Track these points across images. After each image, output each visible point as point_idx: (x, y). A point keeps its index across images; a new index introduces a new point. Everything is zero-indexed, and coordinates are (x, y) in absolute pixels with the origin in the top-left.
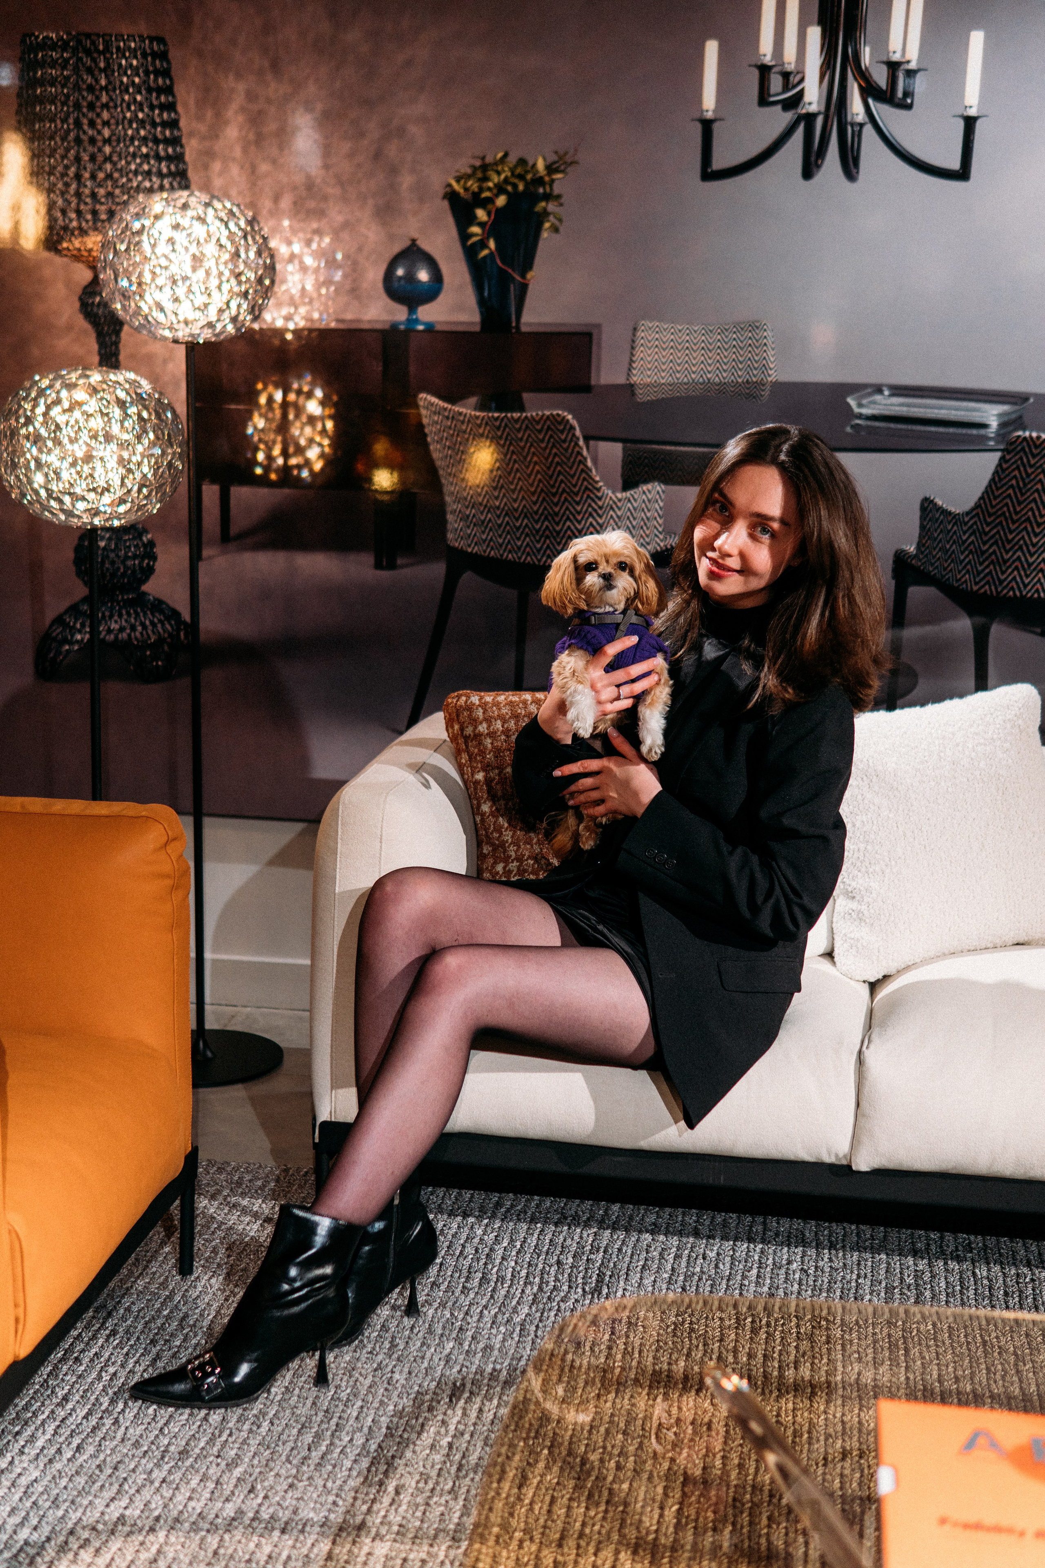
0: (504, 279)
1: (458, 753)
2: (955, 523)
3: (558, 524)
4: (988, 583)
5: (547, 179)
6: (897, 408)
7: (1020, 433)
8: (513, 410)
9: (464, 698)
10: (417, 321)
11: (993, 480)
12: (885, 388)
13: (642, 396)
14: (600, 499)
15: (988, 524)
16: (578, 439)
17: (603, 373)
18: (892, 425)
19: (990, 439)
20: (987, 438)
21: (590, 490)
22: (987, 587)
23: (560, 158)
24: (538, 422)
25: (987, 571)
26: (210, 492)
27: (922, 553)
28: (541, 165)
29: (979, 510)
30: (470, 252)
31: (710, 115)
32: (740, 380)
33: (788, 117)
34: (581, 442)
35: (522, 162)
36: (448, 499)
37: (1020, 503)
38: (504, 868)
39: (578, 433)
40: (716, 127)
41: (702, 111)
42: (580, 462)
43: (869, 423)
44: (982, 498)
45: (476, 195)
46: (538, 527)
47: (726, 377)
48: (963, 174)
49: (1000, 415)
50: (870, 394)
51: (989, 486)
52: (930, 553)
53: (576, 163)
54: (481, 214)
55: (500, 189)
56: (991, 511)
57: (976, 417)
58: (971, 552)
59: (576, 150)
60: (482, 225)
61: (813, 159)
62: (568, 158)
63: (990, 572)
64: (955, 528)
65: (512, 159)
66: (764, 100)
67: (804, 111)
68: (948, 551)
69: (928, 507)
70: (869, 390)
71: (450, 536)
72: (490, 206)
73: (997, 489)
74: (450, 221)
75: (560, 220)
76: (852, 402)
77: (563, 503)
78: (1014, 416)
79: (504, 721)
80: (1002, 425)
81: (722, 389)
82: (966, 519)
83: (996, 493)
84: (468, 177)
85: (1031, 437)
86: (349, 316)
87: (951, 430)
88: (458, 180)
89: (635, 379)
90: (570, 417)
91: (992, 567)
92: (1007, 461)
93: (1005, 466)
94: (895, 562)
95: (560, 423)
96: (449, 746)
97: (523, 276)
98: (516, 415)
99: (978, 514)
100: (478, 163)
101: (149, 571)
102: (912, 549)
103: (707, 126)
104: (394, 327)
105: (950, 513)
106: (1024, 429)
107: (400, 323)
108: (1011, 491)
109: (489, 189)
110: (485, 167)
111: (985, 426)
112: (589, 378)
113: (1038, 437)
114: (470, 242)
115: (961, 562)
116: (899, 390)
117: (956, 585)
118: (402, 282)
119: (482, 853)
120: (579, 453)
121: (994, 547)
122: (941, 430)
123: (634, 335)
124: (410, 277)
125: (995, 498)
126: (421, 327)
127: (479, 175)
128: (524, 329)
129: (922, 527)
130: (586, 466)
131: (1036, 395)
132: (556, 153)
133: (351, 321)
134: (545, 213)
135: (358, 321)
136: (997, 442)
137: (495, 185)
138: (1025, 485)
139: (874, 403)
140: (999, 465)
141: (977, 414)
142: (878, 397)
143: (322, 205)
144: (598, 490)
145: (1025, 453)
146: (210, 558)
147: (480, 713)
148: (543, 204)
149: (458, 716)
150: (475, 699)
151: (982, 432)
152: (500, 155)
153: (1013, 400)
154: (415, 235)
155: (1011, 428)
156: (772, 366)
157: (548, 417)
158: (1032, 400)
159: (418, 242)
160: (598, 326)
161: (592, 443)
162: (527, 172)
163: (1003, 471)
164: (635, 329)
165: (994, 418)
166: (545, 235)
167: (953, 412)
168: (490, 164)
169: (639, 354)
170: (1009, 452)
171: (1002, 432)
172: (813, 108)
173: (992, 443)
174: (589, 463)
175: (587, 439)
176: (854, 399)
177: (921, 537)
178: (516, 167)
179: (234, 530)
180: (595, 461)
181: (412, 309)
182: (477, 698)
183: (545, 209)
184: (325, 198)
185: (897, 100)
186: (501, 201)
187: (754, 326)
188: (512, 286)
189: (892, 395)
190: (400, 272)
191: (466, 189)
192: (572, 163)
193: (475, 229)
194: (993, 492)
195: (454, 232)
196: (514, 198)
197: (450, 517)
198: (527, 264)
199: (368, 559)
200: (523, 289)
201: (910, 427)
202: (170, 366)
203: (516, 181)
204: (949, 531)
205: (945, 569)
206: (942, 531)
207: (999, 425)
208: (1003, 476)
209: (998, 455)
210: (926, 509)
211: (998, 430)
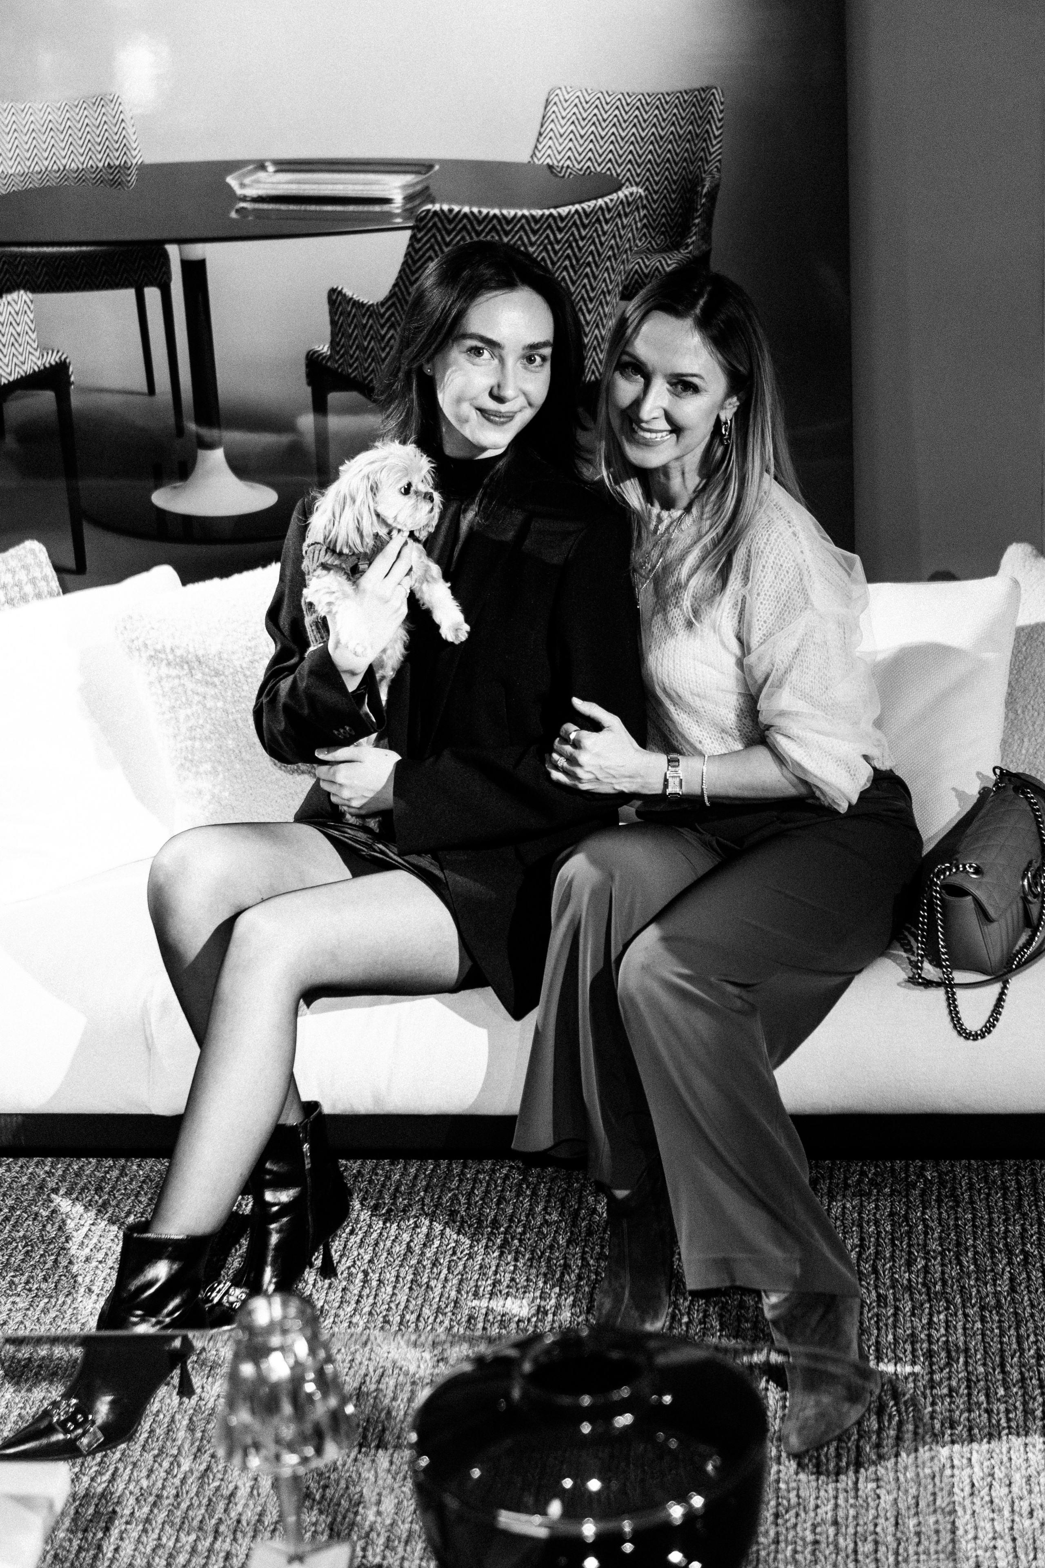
2: (370, 316)
6: (286, 186)
7: (429, 207)
11: (405, 263)
12: (267, 164)
18: (283, 207)
19: (395, 215)
20: (390, 215)
27: (337, 353)
32: (100, 165)
43: (255, 206)
44: (395, 285)
47: (83, 162)
49: (404, 187)
50: (252, 172)
51: (402, 271)
52: (346, 352)
57: (374, 191)
64: (371, 322)
68: (366, 348)
69: (336, 299)
70: (251, 167)
73: (413, 273)
76: (232, 181)
78: (419, 188)
80: (409, 199)
81: (81, 176)
82: (382, 311)
85: (440, 210)
87: (351, 208)
92: (417, 241)
93: (417, 246)
94: (307, 366)
99: (393, 304)
102: (324, 349)
105: (362, 305)
106: (433, 202)
111: (387, 201)
113: (451, 211)
116: (285, 166)
122: (337, 208)
129: (333, 323)
131: (440, 161)
136: (406, 219)
139: (258, 181)
140: (411, 245)
141: (376, 187)
142: (261, 175)
145: (439, 230)
151: (386, 208)
153: (416, 169)
155: (417, 202)
156: (134, 146)
158: (437, 167)
163: (417, 251)
165: (399, 191)
167: (350, 187)
170: (420, 230)
171: (408, 206)
173: (399, 220)
176: (235, 179)
177: (332, 334)
187: (108, 100)
189: (277, 171)
194: (407, 277)
201: (303, 207)
204: (365, 326)
205: (365, 370)
206: (356, 326)
207: (404, 198)
208: (417, 257)
209: (408, 233)
210: (335, 302)
211: (404, 205)
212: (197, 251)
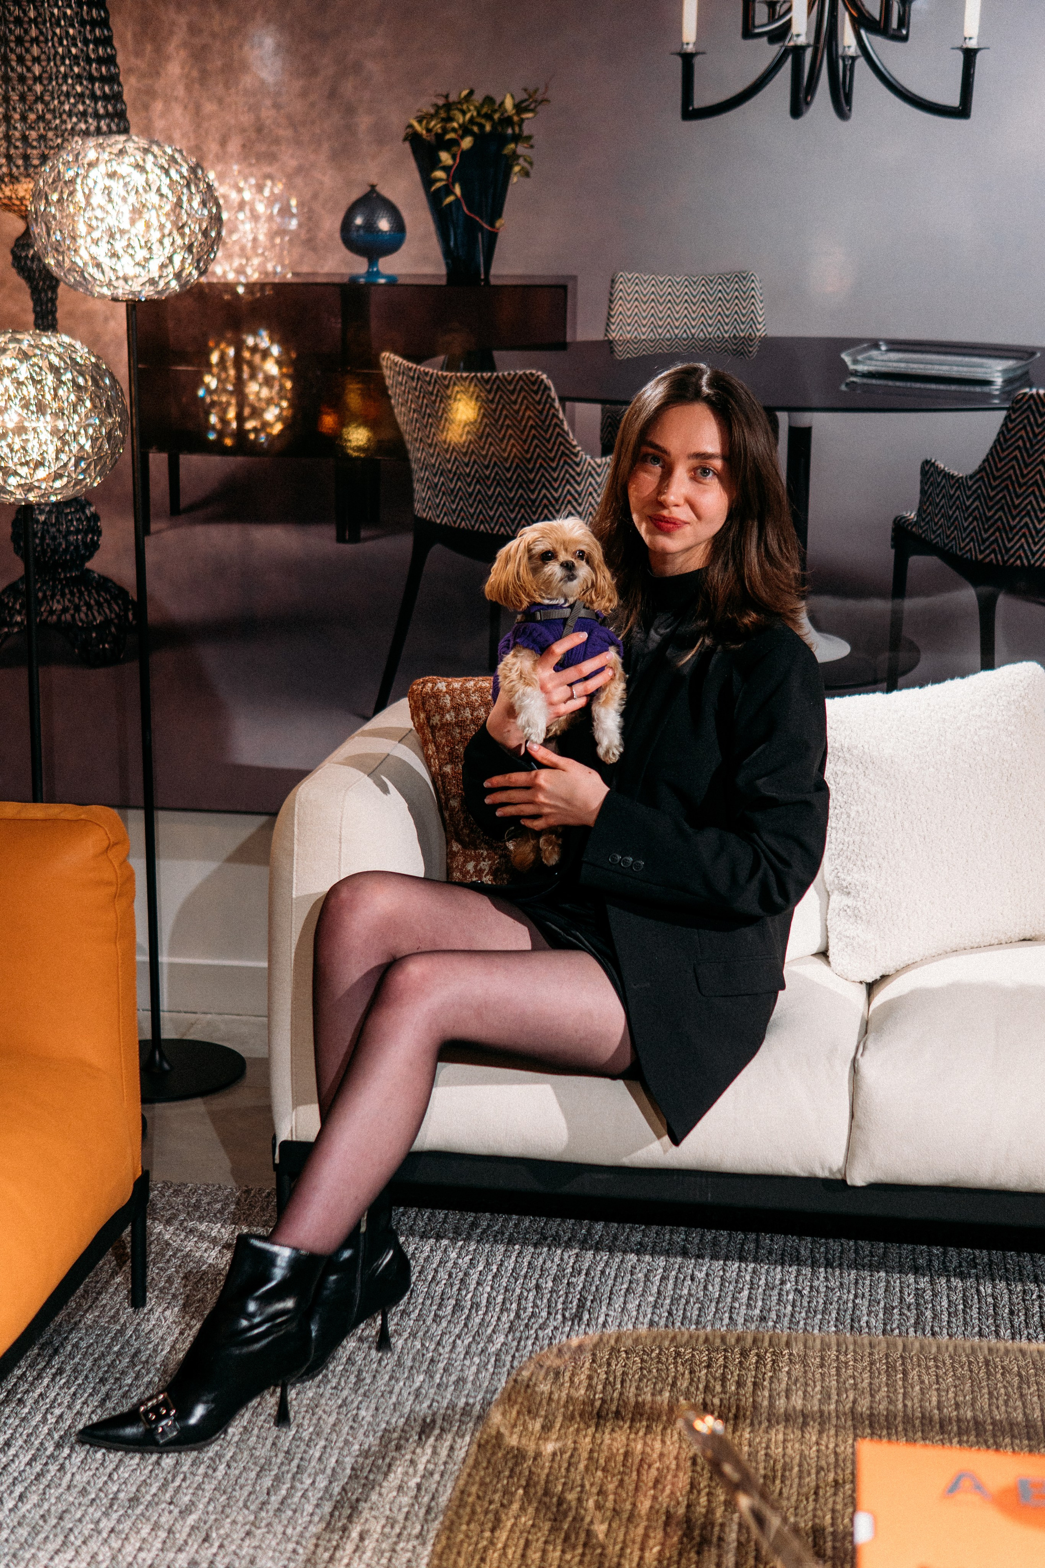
0: (471, 228)
1: (424, 744)
2: (959, 487)
3: (533, 492)
4: (994, 551)
5: (516, 118)
6: (895, 364)
7: (1027, 390)
8: (482, 370)
9: (430, 685)
10: (378, 274)
11: (998, 440)
12: (881, 343)
13: (622, 353)
14: (578, 465)
15: (993, 489)
16: (553, 400)
17: (579, 331)
18: (890, 383)
19: (995, 397)
20: (991, 396)
21: (567, 454)
22: (993, 556)
23: (530, 97)
24: (510, 383)
25: (992, 538)
26: (158, 461)
27: (923, 520)
28: (509, 104)
29: (984, 474)
30: (435, 199)
31: (690, 48)
32: (726, 336)
33: (775, 50)
34: (557, 404)
35: (489, 100)
36: (414, 466)
37: (1026, 466)
38: (475, 867)
39: (553, 394)
40: (697, 61)
41: (682, 44)
42: (556, 425)
43: (865, 381)
44: (986, 460)
45: (439, 137)
46: (511, 495)
47: (712, 331)
48: (962, 111)
49: (1005, 371)
50: (865, 350)
51: (994, 447)
52: (932, 519)
53: (547, 101)
54: (445, 157)
55: (465, 130)
56: (997, 474)
57: (979, 373)
58: (975, 518)
59: (547, 87)
60: (446, 169)
61: (802, 96)
62: (539, 96)
63: (996, 540)
64: (958, 492)
65: (478, 98)
66: (748, 33)
67: (792, 44)
68: (950, 518)
69: (929, 470)
70: (865, 345)
71: (417, 506)
72: (455, 149)
73: (1003, 450)
74: (412, 164)
75: (531, 164)
76: (846, 357)
77: (539, 469)
78: (1019, 372)
79: (473, 709)
80: (1007, 382)
81: (708, 345)
82: (970, 483)
83: (1002, 455)
84: (432, 117)
85: (1038, 394)
86: (305, 269)
87: (953, 388)
88: (420, 122)
89: (613, 335)
90: (544, 376)
91: (997, 534)
92: (1012, 421)
93: (1010, 426)
94: (894, 530)
95: (534, 383)
96: (415, 737)
97: (492, 224)
98: (487, 375)
99: (982, 478)
100: (441, 102)
101: (94, 547)
102: (912, 515)
103: (688, 59)
104: (353, 280)
105: (953, 477)
106: (1031, 387)
107: (359, 276)
108: (1017, 453)
109: (454, 130)
110: (448, 106)
111: (988, 383)
112: (565, 334)
114: (433, 188)
115: (965, 529)
116: (896, 345)
117: (959, 553)
118: (361, 232)
119: (451, 851)
120: (555, 416)
121: (1000, 513)
122: (942, 387)
123: (612, 288)
124: (370, 226)
125: (1001, 460)
126: (382, 281)
127: (443, 114)
128: (493, 281)
129: (923, 492)
130: (563, 430)
132: (525, 90)
133: (308, 274)
134: (515, 156)
135: (314, 274)
136: (1004, 400)
137: (460, 126)
138: (1032, 446)
139: (871, 359)
140: (1005, 425)
141: (979, 370)
142: (874, 353)
143: (274, 148)
144: (576, 455)
145: (1032, 411)
146: (159, 532)
147: (447, 700)
148: (512, 146)
149: (424, 704)
150: (442, 686)
151: (986, 389)
152: (465, 93)
153: (1019, 355)
154: (374, 180)
155: (1017, 384)
156: (760, 320)
157: (521, 376)
158: (1038, 355)
159: (378, 188)
160: (574, 278)
161: (568, 404)
162: (495, 111)
163: (1009, 431)
164: (613, 281)
165: (999, 374)
166: (514, 179)
167: (955, 368)
168: (454, 103)
169: (617, 308)
170: (1015, 411)
171: (1007, 389)
172: (802, 41)
173: (996, 401)
174: (566, 427)
175: (563, 400)
176: (849, 355)
177: (922, 503)
178: (482, 105)
179: (185, 501)
180: (572, 424)
181: (372, 262)
182: (444, 684)
183: (514, 152)
184: (277, 141)
185: (891, 32)
186: (467, 143)
187: (741, 277)
188: (480, 235)
189: (888, 351)
190: (359, 221)
191: (429, 130)
192: (542, 101)
193: (439, 174)
194: (998, 453)
195: (417, 176)
196: (480, 139)
197: (417, 486)
198: (496, 212)
199: (329, 532)
200: (492, 238)
201: (909, 384)
202: (112, 324)
203: (483, 121)
204: (952, 496)
205: (948, 537)
206: (943, 497)
207: (1004, 382)
208: (1008, 436)
209: (1004, 413)
210: (927, 472)
211: (1003, 387)
212: (805, 419)
